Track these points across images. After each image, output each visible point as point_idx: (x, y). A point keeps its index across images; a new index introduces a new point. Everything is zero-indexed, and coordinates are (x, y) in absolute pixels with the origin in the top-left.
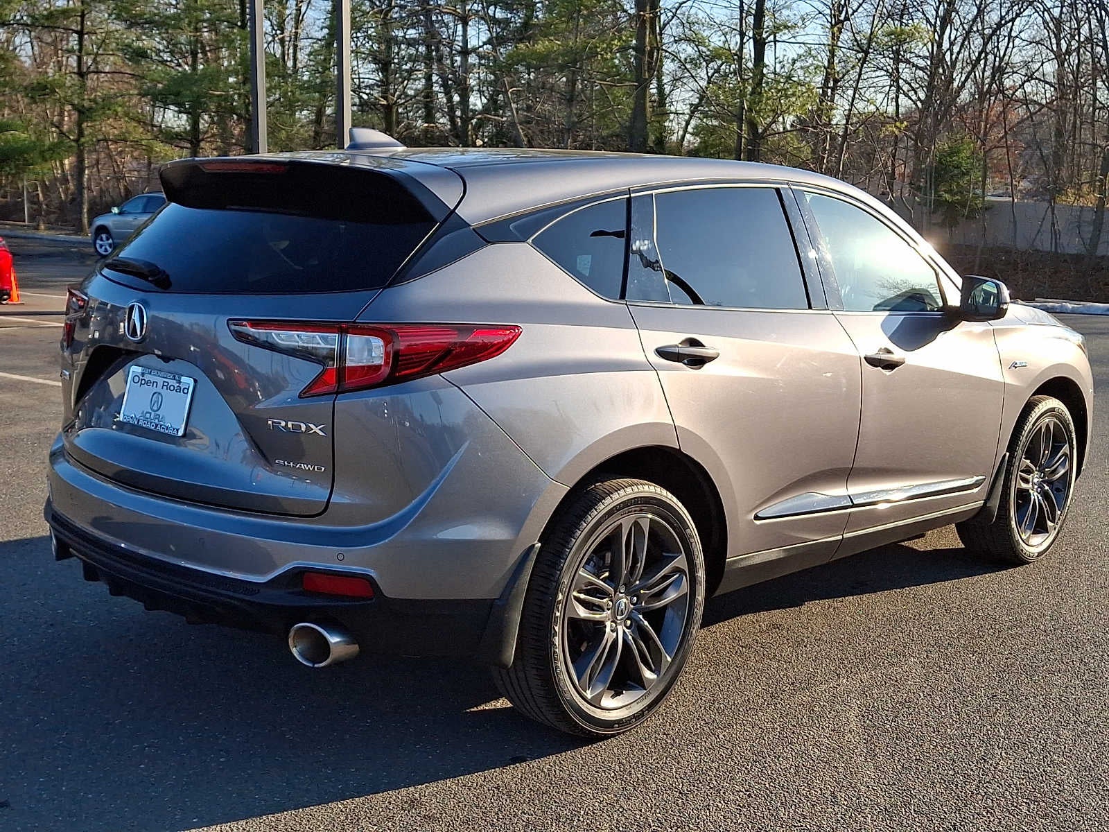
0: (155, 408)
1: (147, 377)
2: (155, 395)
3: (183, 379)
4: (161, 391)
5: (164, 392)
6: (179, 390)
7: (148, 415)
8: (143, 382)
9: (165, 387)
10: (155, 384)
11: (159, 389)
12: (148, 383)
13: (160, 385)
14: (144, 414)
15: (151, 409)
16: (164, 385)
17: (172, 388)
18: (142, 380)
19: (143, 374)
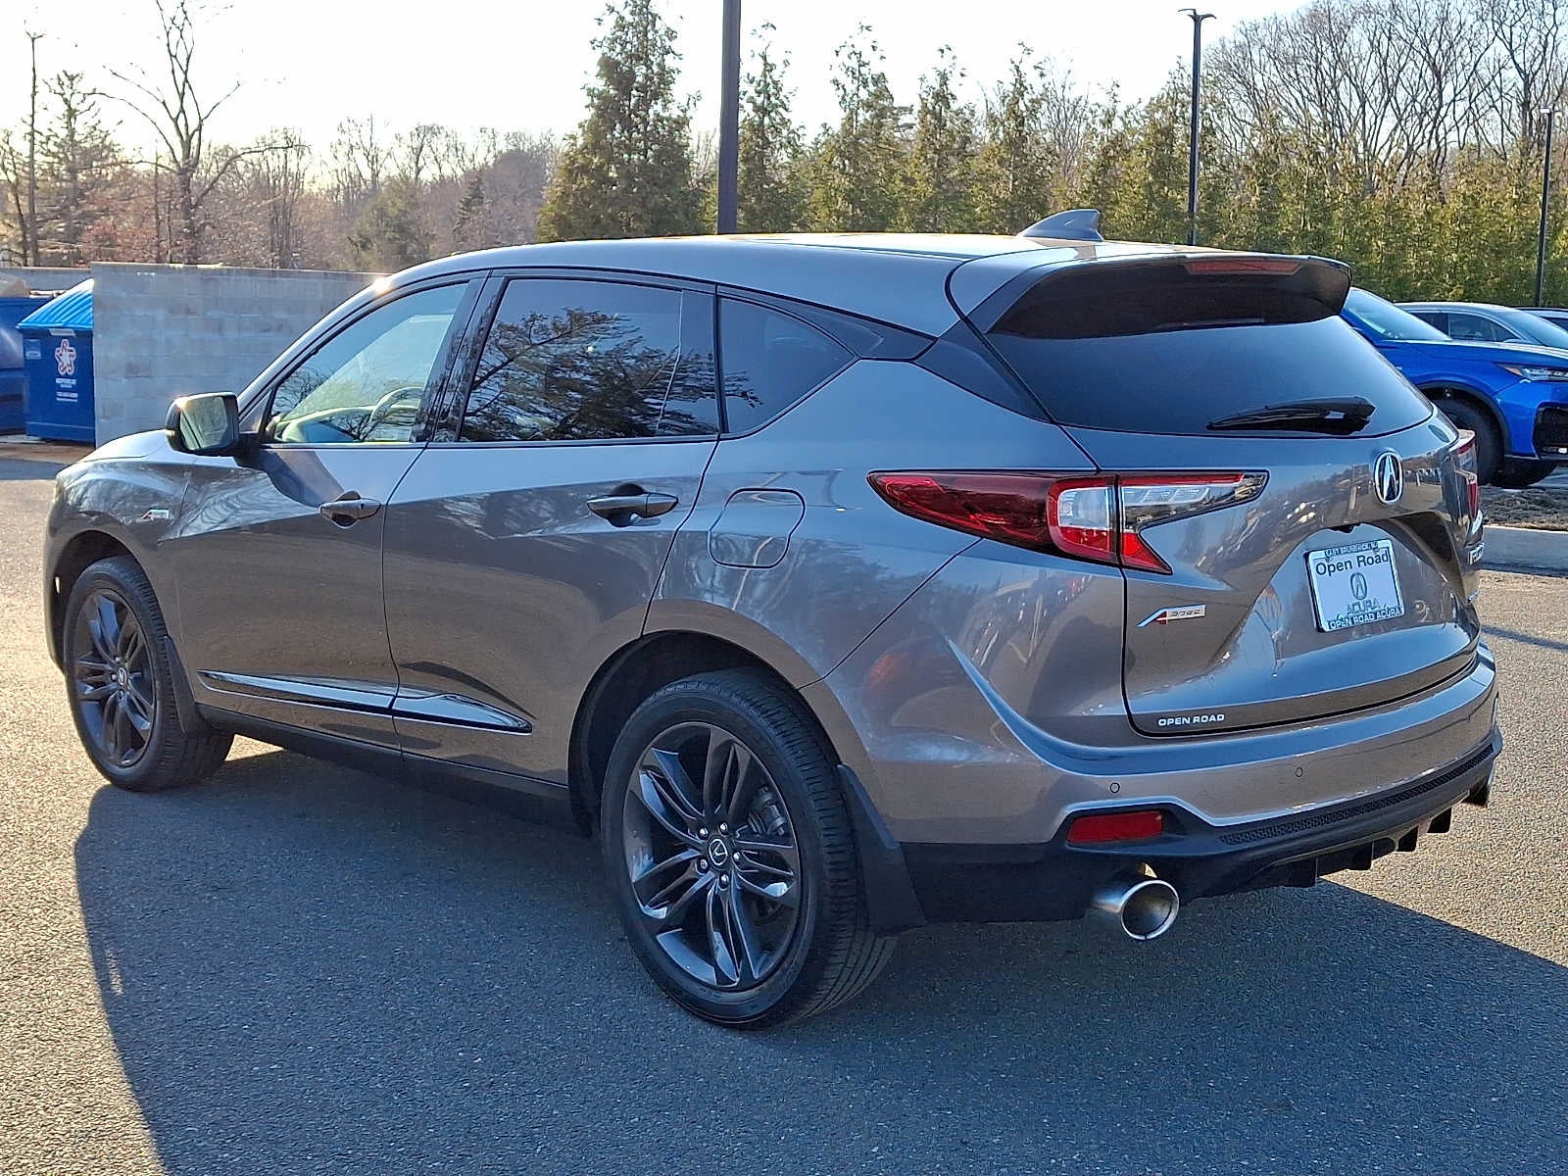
0: (1361, 594)
1: (1335, 560)
2: (1354, 579)
3: (1380, 544)
4: (1360, 570)
5: (1363, 569)
6: (1379, 560)
7: (1357, 608)
8: (1332, 568)
9: (1362, 564)
10: (1348, 564)
11: (1356, 569)
12: (1339, 567)
13: (1355, 563)
14: (1351, 609)
15: (1357, 598)
16: (1359, 562)
17: (1370, 561)
18: (1329, 566)
19: (1327, 559)
